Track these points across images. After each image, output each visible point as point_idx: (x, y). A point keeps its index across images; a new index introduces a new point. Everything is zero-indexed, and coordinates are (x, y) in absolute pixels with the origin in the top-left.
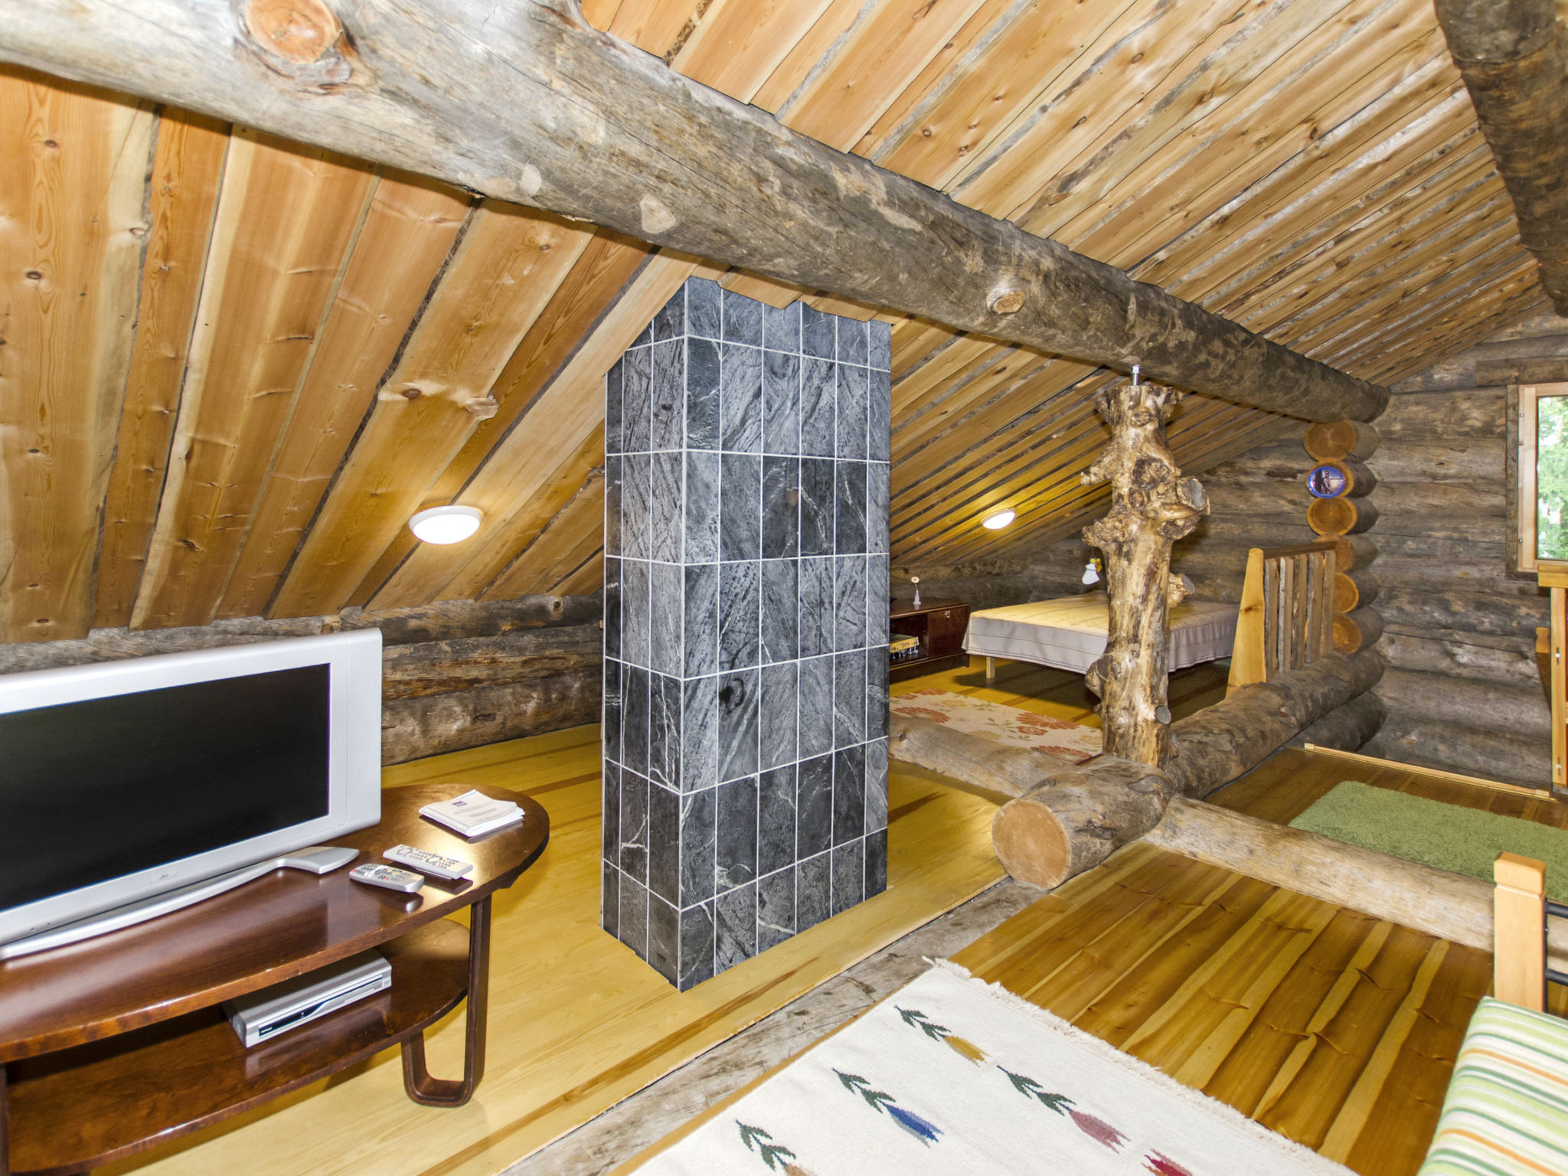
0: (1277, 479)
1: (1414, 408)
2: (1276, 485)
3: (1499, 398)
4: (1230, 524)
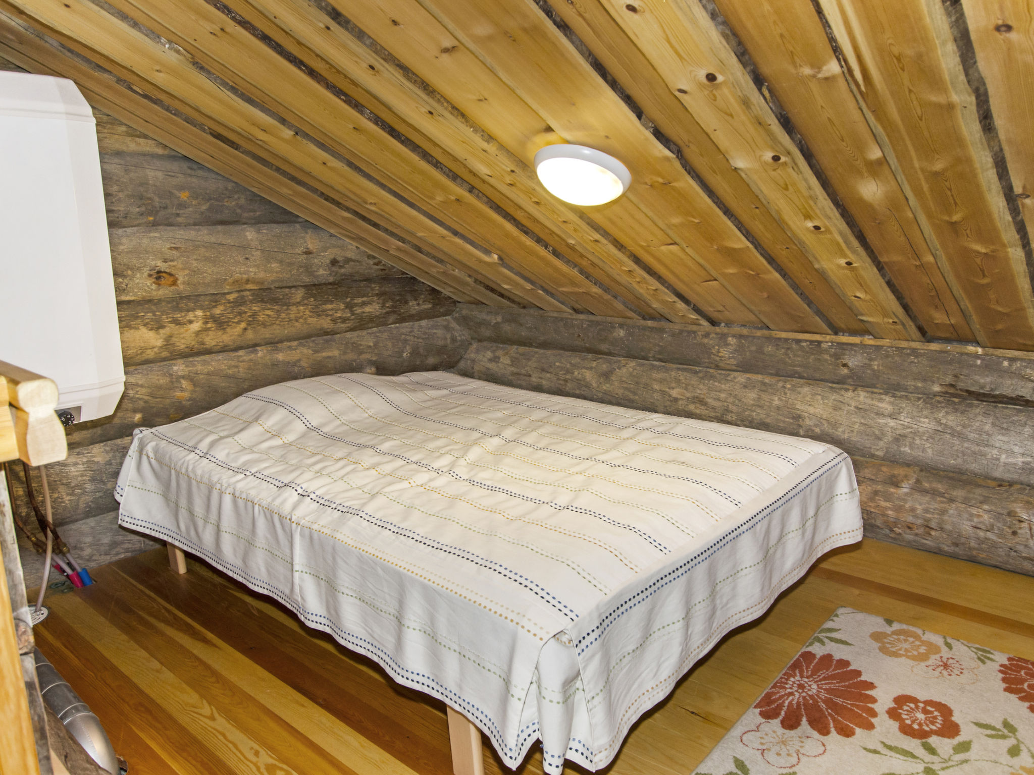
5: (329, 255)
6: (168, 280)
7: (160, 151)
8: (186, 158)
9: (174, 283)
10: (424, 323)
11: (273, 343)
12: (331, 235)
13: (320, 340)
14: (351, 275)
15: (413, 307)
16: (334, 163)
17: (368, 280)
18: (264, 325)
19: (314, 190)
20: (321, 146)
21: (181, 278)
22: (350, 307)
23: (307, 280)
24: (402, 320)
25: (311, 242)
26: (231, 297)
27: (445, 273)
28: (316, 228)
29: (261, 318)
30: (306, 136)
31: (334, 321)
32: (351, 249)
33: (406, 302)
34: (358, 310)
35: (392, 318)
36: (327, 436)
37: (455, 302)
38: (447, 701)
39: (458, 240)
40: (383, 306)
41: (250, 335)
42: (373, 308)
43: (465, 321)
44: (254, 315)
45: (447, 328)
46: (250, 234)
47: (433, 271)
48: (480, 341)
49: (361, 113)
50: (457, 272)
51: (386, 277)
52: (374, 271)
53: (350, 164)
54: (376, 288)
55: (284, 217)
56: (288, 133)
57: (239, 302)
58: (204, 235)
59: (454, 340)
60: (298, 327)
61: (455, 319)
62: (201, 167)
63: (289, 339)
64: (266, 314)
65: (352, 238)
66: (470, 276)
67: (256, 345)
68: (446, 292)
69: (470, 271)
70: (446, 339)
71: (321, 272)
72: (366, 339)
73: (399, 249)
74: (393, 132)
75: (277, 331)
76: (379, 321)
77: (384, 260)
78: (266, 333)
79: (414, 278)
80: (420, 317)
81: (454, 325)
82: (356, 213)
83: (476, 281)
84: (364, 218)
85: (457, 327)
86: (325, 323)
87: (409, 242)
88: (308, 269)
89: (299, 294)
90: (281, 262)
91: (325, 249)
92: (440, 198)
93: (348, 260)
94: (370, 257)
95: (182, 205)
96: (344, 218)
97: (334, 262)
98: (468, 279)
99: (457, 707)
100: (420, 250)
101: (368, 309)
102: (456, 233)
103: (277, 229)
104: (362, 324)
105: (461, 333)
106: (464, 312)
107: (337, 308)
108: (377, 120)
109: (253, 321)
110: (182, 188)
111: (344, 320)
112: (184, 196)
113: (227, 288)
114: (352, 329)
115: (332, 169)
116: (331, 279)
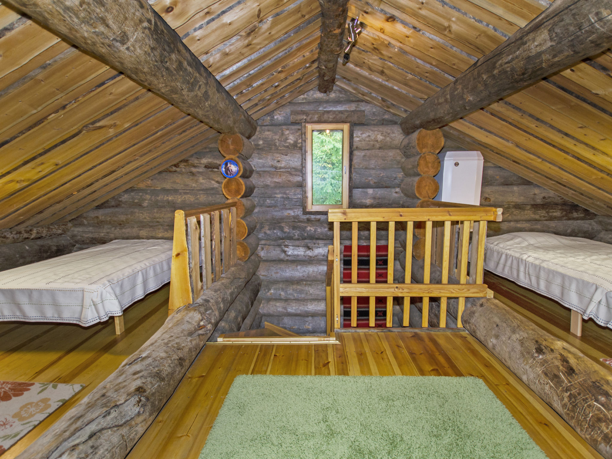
0: (210, 169)
1: (267, 133)
2: (210, 173)
3: (299, 129)
4: (189, 196)
5: (543, 195)
6: (488, 200)
7: (493, 166)
8: (500, 167)
9: (490, 201)
10: (579, 221)
11: (517, 221)
12: (544, 189)
13: (534, 222)
14: (550, 202)
15: (575, 215)
16: (553, 167)
17: (557, 204)
18: (515, 215)
19: (543, 175)
20: (550, 163)
21: (492, 199)
22: (548, 212)
23: (532, 203)
24: (569, 219)
25: (537, 191)
26: (506, 206)
27: (593, 203)
28: (539, 186)
29: (515, 213)
30: (546, 161)
31: (541, 217)
32: (552, 193)
33: (572, 213)
34: (551, 214)
35: (565, 218)
36: (535, 247)
37: (596, 215)
38: (571, 308)
39: (600, 191)
40: (562, 213)
41: (510, 218)
42: (557, 214)
43: (600, 223)
44: (512, 212)
45: (590, 224)
46: (515, 188)
47: (587, 202)
48: (606, 231)
49: (568, 155)
50: (598, 203)
51: (565, 204)
52: (560, 201)
53: (560, 168)
54: (560, 207)
55: (528, 183)
56: (540, 160)
57: (508, 208)
58: (501, 188)
59: (593, 229)
60: (526, 217)
61: (595, 222)
62: (504, 169)
63: (523, 221)
64: (516, 212)
65: (552, 190)
66: (605, 205)
67: (511, 221)
68: (592, 211)
69: (605, 203)
70: (589, 228)
71: (538, 201)
72: (553, 224)
73: (573, 194)
74: (578, 159)
75: (519, 217)
76: (559, 219)
77: (565, 198)
78: (515, 218)
79: (577, 205)
80: (577, 219)
81: (594, 223)
82: (557, 182)
83: (608, 206)
84: (560, 184)
85: (596, 225)
86: (537, 217)
87: (578, 192)
88: (534, 199)
89: (529, 207)
90: (524, 197)
91: (541, 193)
92: (594, 177)
93: (549, 197)
94: (559, 196)
95: (497, 180)
96: (552, 184)
97: (544, 198)
98: (604, 206)
99: (575, 309)
100: (582, 194)
101: (555, 214)
102: (600, 189)
103: (525, 187)
104: (551, 219)
105: (597, 227)
106: (600, 219)
107: (543, 213)
108: (574, 156)
109: (512, 214)
110: (497, 175)
111: (544, 217)
112: (498, 177)
113: (505, 204)
114: (546, 220)
115: (552, 169)
116: (542, 203)
